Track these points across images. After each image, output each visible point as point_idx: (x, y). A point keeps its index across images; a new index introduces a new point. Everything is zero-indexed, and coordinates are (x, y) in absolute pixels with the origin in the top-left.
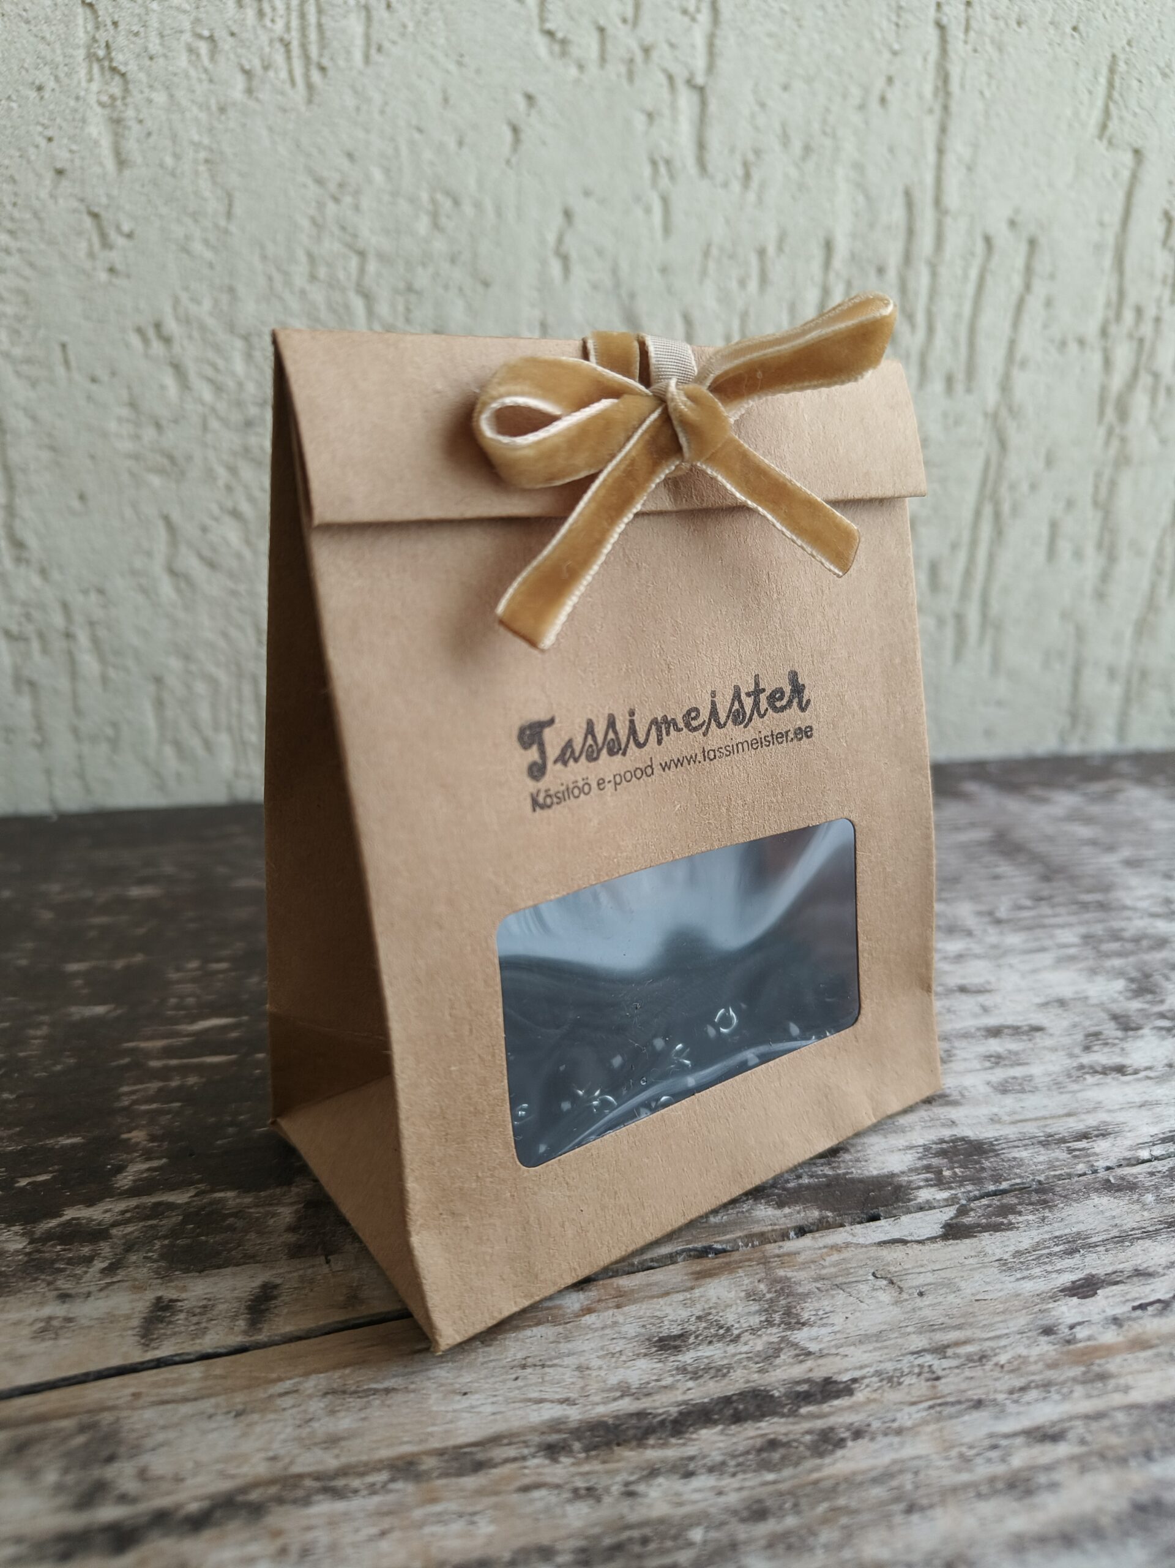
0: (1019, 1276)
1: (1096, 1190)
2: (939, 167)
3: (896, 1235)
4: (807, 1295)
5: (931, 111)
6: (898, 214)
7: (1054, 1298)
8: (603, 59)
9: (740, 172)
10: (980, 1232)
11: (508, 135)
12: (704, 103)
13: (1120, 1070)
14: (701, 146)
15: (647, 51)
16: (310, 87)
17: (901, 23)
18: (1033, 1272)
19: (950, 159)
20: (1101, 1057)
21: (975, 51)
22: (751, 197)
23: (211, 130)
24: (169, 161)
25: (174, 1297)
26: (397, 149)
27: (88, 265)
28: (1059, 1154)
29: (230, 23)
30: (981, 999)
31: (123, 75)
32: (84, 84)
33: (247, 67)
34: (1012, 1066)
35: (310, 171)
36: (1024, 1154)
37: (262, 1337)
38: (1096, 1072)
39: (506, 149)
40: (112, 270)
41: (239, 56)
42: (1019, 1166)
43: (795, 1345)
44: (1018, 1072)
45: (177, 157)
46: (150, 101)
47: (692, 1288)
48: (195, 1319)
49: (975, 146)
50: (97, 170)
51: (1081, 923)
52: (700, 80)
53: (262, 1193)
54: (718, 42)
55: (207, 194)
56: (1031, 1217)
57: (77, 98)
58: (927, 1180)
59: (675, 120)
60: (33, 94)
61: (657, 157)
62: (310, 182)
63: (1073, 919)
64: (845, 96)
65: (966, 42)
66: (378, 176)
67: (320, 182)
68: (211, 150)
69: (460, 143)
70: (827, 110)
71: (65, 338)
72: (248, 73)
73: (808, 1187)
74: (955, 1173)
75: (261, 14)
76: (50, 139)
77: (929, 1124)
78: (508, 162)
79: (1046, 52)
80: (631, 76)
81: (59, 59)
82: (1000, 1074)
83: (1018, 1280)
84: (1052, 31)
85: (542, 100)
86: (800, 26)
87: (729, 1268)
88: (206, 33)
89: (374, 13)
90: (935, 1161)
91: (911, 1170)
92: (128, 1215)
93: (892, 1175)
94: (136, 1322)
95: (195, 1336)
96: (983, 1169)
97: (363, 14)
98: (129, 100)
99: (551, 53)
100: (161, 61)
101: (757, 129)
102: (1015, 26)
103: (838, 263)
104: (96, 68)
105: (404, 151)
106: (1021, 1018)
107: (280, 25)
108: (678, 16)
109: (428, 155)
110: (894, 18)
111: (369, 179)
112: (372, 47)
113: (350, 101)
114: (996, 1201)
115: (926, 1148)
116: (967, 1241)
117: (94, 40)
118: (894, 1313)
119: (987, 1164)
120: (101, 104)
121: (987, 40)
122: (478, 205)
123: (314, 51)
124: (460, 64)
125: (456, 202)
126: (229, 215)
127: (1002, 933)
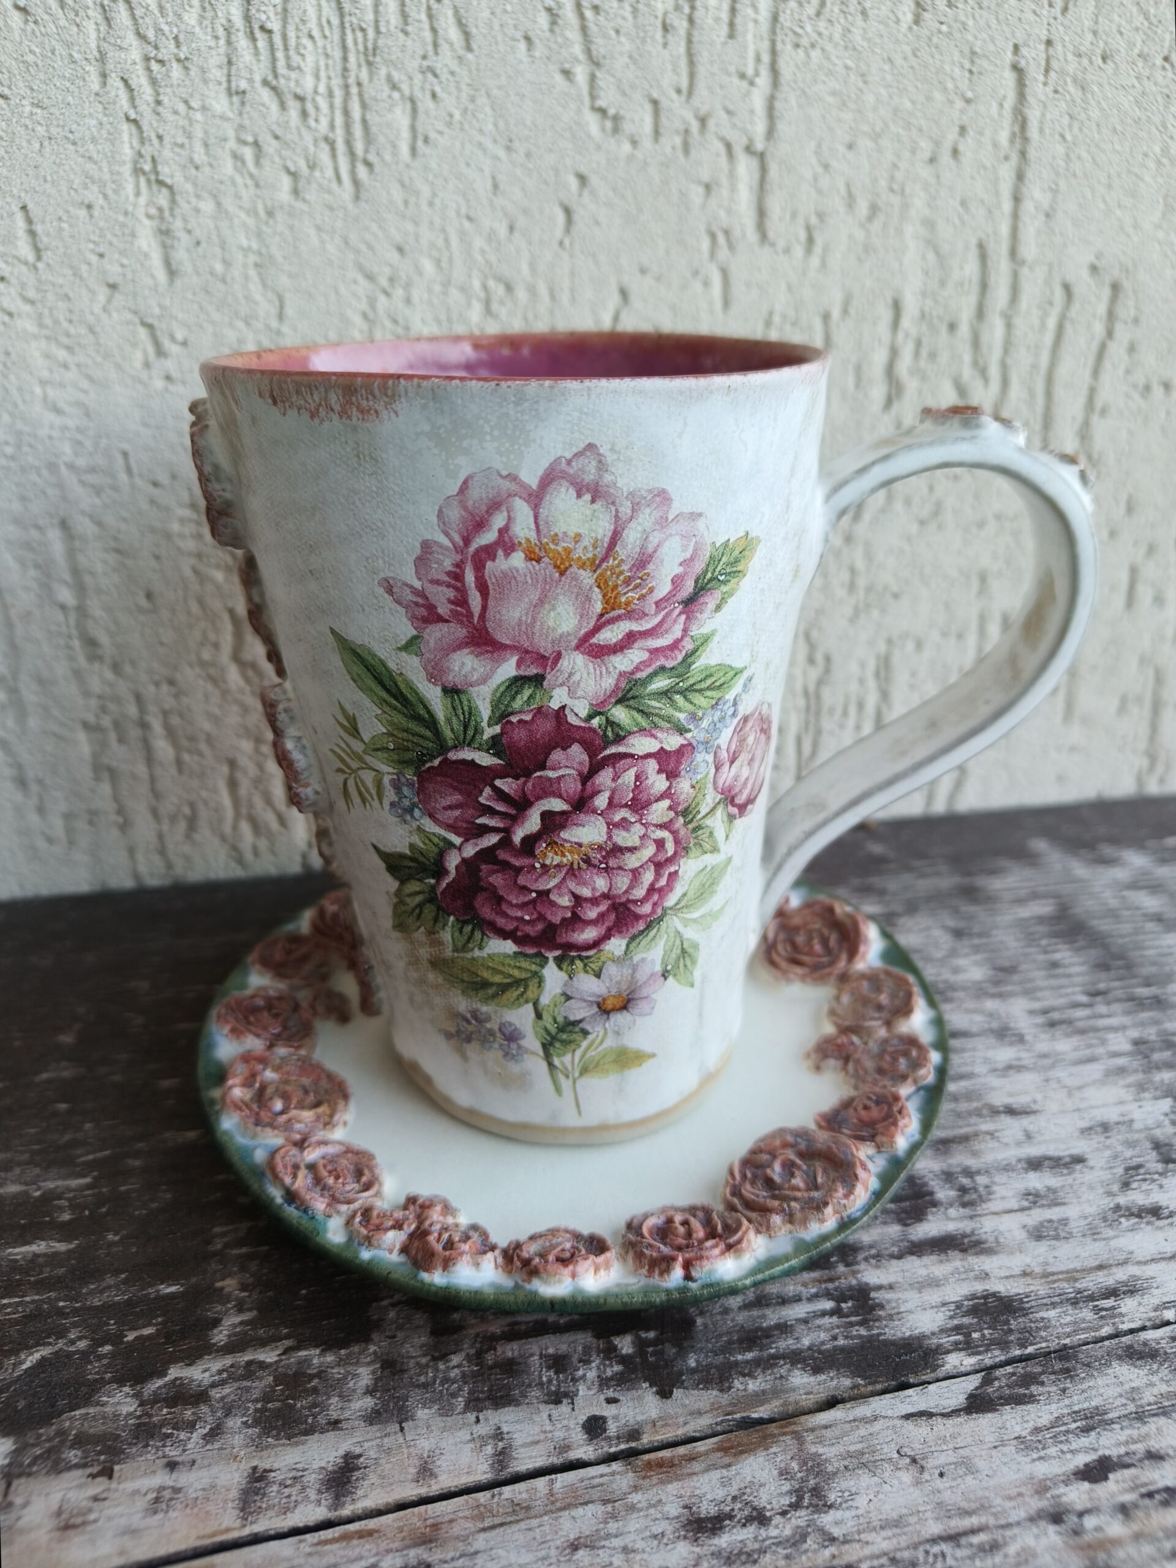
0: (1035, 1456)
1: (1120, 1358)
2: (1015, 216)
3: (922, 1407)
4: (835, 1474)
5: (1007, 158)
6: (971, 269)
7: (1066, 1483)
8: (657, 133)
9: (802, 235)
10: (1002, 1405)
11: (561, 217)
12: (764, 169)
13: (1155, 1212)
14: (761, 213)
15: (703, 121)
16: (356, 183)
17: (974, 69)
18: (1049, 1451)
19: (1028, 206)
20: (1137, 1197)
21: (1056, 92)
22: (815, 261)
23: (259, 235)
24: (219, 267)
25: (268, 1467)
26: (447, 240)
27: (144, 375)
28: (1086, 1314)
29: (274, 127)
30: (1025, 1122)
31: (170, 188)
32: (132, 198)
33: (292, 169)
34: (1049, 1206)
35: (361, 268)
36: (1052, 1314)
37: (346, 1511)
38: (1132, 1215)
39: (559, 232)
40: (168, 378)
41: (283, 159)
42: (1046, 1328)
43: (822, 1531)
44: (1054, 1213)
45: (226, 263)
46: (197, 211)
47: (729, 1465)
48: (287, 1491)
49: (1055, 192)
50: (150, 282)
51: (1135, 1025)
52: (759, 146)
53: (343, 1352)
54: (778, 105)
55: (258, 297)
56: (1053, 1389)
57: (126, 213)
58: (956, 1343)
59: (733, 189)
60: (82, 213)
61: (714, 228)
62: (361, 279)
63: (1126, 1020)
64: (913, 152)
65: (1045, 84)
66: (428, 266)
67: (370, 277)
68: (260, 254)
69: (511, 229)
70: (895, 166)
71: (125, 446)
72: (294, 175)
73: (842, 1349)
74: (983, 1335)
75: (304, 114)
76: (101, 256)
77: (963, 1276)
78: (561, 243)
79: (1134, 87)
80: (686, 148)
81: (107, 176)
82: (1037, 1216)
83: (1034, 1460)
84: (1140, 64)
85: (594, 180)
86: (865, 82)
87: (765, 1442)
88: (250, 139)
89: (419, 104)
90: (966, 1320)
91: (943, 1331)
92: (225, 1375)
93: (922, 1337)
94: (234, 1494)
95: (286, 1510)
96: (1011, 1331)
97: (408, 106)
98: (177, 211)
99: (603, 130)
100: (207, 170)
101: (820, 192)
102: (1100, 61)
103: (906, 322)
104: (142, 180)
105: (454, 241)
106: (1063, 1147)
107: (324, 122)
108: (736, 80)
109: (479, 243)
110: (967, 65)
111: (419, 272)
112: (418, 139)
113: (397, 195)
114: (1020, 1368)
115: (959, 1305)
116: (990, 1415)
117: (140, 155)
118: (915, 1495)
119: (1013, 1324)
120: (149, 216)
121: (1069, 80)
122: (532, 291)
123: (359, 147)
124: (509, 149)
125: (509, 288)
126: (281, 317)
127: (1053, 1038)
